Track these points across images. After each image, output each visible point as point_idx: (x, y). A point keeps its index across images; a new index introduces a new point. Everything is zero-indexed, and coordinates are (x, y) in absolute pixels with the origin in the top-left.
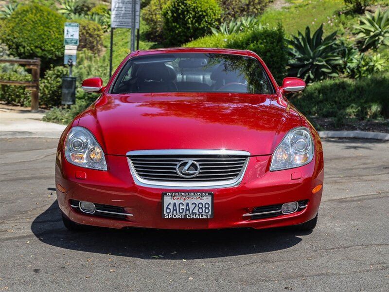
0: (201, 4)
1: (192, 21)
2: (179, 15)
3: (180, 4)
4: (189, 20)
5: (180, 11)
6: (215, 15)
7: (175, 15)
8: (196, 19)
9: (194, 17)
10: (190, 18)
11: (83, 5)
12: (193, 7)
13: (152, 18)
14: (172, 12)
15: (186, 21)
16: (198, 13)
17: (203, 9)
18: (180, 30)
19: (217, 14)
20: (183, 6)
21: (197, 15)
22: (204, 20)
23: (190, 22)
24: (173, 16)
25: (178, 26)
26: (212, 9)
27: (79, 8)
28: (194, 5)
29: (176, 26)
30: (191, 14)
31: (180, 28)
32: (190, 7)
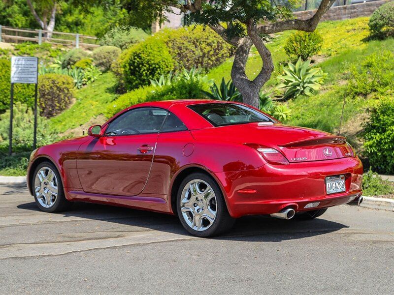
0: (154, 57)
1: (146, 74)
2: (135, 67)
3: (136, 57)
4: (144, 72)
5: (136, 64)
6: (167, 67)
7: (132, 67)
8: (150, 71)
9: (148, 70)
10: (144, 70)
11: (70, 59)
12: (146, 60)
13: (117, 70)
14: (130, 65)
15: (141, 73)
16: (151, 66)
17: (155, 62)
18: (137, 82)
19: (169, 66)
20: (138, 59)
21: (151, 67)
22: (157, 72)
23: (145, 74)
24: (130, 69)
25: (135, 78)
26: (164, 61)
27: (66, 62)
28: (148, 58)
29: (133, 79)
30: (145, 66)
31: (136, 80)
32: (144, 60)
